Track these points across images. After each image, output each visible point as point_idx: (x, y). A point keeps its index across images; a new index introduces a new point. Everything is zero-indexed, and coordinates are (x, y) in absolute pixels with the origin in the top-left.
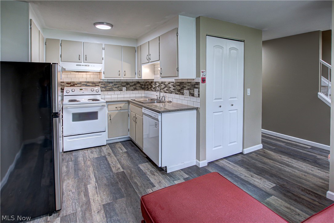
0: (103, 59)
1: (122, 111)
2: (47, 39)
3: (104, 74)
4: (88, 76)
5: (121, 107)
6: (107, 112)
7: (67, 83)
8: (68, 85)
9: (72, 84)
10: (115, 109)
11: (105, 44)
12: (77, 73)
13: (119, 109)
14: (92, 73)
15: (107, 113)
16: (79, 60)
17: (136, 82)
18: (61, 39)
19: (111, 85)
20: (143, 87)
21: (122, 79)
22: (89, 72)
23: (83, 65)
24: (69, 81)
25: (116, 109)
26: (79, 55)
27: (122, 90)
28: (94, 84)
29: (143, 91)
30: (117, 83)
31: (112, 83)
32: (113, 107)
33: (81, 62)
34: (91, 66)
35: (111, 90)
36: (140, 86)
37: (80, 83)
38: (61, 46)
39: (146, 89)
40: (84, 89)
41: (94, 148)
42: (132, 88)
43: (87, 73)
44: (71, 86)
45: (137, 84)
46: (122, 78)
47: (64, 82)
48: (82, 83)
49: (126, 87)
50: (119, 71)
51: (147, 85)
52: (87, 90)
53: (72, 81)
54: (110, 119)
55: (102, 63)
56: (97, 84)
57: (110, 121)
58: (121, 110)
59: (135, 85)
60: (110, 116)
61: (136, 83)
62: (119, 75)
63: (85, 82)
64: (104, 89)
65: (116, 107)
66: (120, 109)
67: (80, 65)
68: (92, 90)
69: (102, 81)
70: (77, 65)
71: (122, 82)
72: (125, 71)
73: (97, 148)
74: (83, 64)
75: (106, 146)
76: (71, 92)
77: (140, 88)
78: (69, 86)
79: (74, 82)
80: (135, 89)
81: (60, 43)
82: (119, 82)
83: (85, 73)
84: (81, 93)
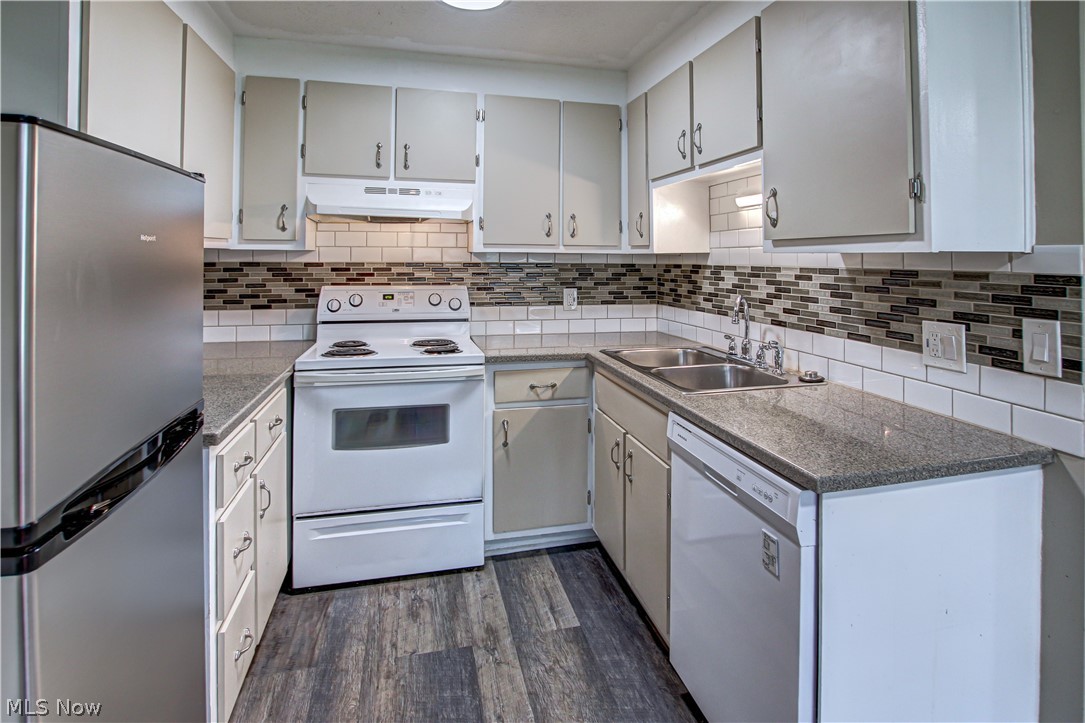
0: (477, 164)
1: (560, 406)
2: (249, 80)
3: (481, 228)
4: (420, 239)
5: (553, 386)
6: (492, 407)
7: (333, 270)
8: (337, 275)
9: (352, 274)
10: (525, 393)
11: (486, 96)
12: (376, 226)
13: (543, 397)
14: (436, 228)
15: (489, 414)
16: (378, 165)
17: (623, 266)
18: (304, 77)
19: (514, 276)
20: (652, 288)
21: (562, 250)
22: (424, 220)
23: (392, 191)
24: (342, 258)
25: (532, 395)
26: (379, 147)
27: (561, 303)
28: (442, 274)
29: (655, 306)
30: (538, 270)
31: (517, 267)
32: (516, 386)
33: (387, 178)
34: (428, 193)
35: (513, 299)
36: (641, 284)
37: (386, 269)
38: (304, 107)
39: (669, 299)
40: (402, 297)
42: (603, 292)
43: (417, 226)
44: (350, 281)
45: (625, 275)
46: (561, 247)
47: (321, 265)
48: (395, 270)
49: (579, 288)
50: (549, 216)
51: (672, 281)
52: (412, 298)
53: (353, 261)
54: (505, 444)
55: (473, 182)
56: (456, 275)
57: (501, 452)
58: (552, 399)
59: (617, 277)
60: (502, 427)
61: (624, 270)
62: (548, 235)
63: (409, 265)
64: (483, 296)
65: (532, 387)
66: (548, 394)
67: (382, 191)
68: (435, 300)
69: (475, 260)
70: (369, 190)
71: (563, 268)
72: (573, 217)
74: (391, 183)
75: (482, 574)
76: (346, 306)
77: (638, 293)
78: (343, 279)
79: (363, 264)
80: (619, 298)
81: (302, 94)
82: (548, 266)
83: (406, 227)
84: (386, 311)
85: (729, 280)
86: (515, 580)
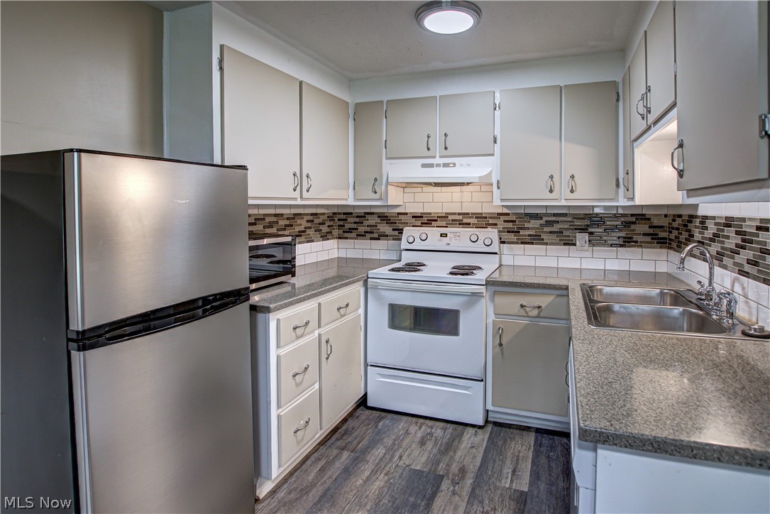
0: (495, 142)
1: (543, 323)
2: (357, 105)
3: (498, 188)
4: (467, 197)
5: (539, 307)
6: (492, 317)
7: (413, 217)
8: (416, 220)
9: (425, 220)
10: (517, 310)
11: (501, 91)
12: (438, 189)
13: (530, 314)
14: (478, 188)
15: (490, 321)
16: (428, 149)
17: (632, 215)
18: (385, 99)
19: (535, 223)
20: (662, 234)
21: (563, 203)
22: (468, 184)
23: (438, 165)
24: (418, 209)
25: (522, 312)
26: (428, 137)
27: (575, 245)
28: (483, 221)
29: (665, 250)
30: (554, 219)
31: (536, 216)
32: (512, 303)
33: (435, 157)
34: (462, 165)
35: (535, 239)
36: (651, 231)
37: (445, 217)
38: (386, 118)
39: (674, 245)
40: (452, 235)
41: (442, 424)
42: (614, 237)
43: (465, 188)
44: (423, 224)
45: (634, 223)
46: (562, 199)
47: (406, 214)
48: (450, 217)
49: (591, 233)
50: (552, 177)
51: (676, 229)
52: (459, 236)
53: (425, 211)
54: (501, 345)
55: (493, 155)
56: (491, 221)
57: (498, 349)
58: (538, 317)
59: (627, 225)
60: (499, 332)
61: (633, 219)
62: (551, 191)
63: (459, 214)
64: (512, 237)
65: (522, 306)
66: (535, 312)
67: (431, 166)
68: (474, 238)
69: (506, 211)
70: (424, 166)
71: (576, 217)
72: (572, 177)
73: (451, 427)
74: (438, 160)
75: (480, 431)
76: (417, 240)
77: (648, 239)
78: (419, 223)
79: (431, 213)
80: (627, 242)
81: (385, 110)
82: (565, 215)
83: (458, 188)
84: (442, 244)
85: (712, 229)
86: (500, 443)
